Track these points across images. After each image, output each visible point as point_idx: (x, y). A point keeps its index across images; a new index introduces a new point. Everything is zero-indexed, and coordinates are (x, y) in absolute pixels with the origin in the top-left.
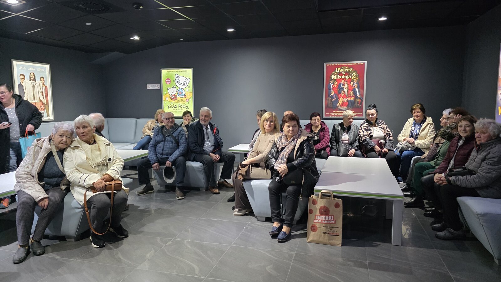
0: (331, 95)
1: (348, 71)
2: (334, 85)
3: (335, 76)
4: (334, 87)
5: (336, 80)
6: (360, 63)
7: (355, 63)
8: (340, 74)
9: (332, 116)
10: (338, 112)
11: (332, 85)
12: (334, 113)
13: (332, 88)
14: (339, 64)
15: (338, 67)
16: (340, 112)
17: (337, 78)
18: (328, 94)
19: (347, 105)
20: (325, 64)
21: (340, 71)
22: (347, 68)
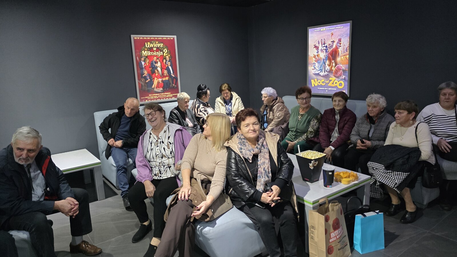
0: (144, 76)
1: (158, 46)
2: (145, 63)
3: (146, 52)
4: (145, 65)
5: (147, 57)
6: (170, 38)
7: (165, 37)
8: (151, 49)
9: (148, 101)
10: (154, 95)
11: (143, 63)
12: (150, 96)
13: (143, 67)
14: (148, 37)
15: (147, 41)
16: (156, 94)
17: (148, 55)
18: (141, 75)
19: (162, 86)
20: (132, 36)
21: (151, 46)
22: (157, 42)
